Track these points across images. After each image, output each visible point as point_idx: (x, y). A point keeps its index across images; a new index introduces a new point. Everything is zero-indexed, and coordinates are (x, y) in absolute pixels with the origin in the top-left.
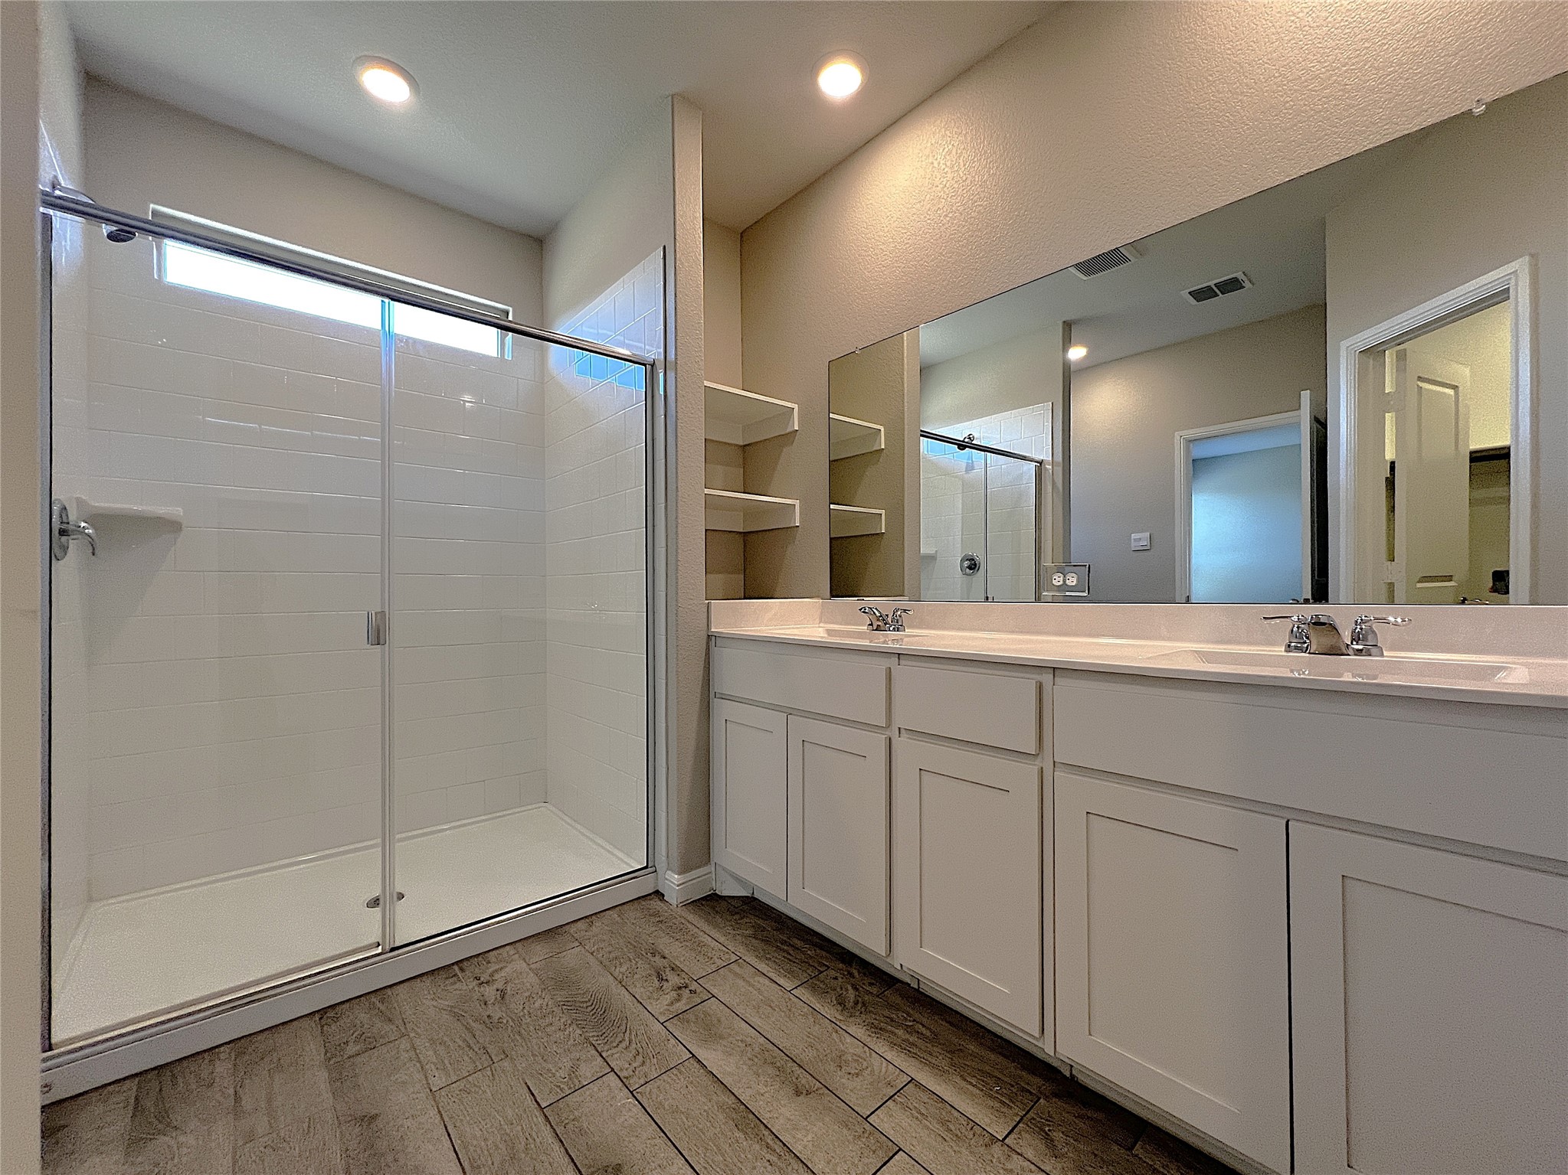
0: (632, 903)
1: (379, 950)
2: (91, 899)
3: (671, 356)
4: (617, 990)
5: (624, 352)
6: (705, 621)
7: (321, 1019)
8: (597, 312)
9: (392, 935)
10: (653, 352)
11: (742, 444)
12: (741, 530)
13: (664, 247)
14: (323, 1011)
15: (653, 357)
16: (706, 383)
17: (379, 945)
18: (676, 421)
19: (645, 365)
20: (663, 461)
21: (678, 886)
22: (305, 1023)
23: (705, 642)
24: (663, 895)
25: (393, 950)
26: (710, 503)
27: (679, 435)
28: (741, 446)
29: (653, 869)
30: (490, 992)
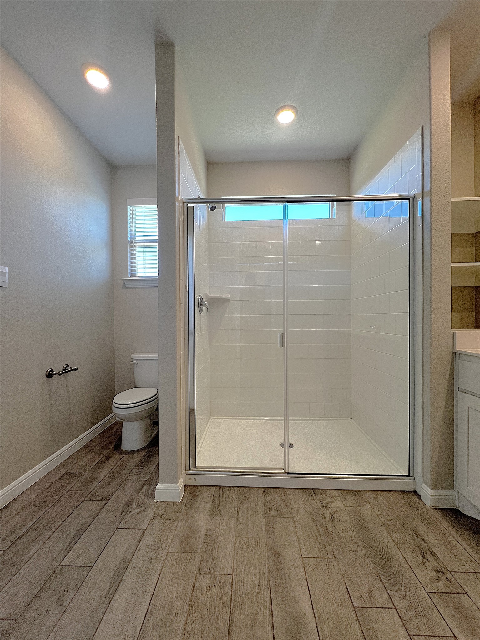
0: (400, 493)
1: (283, 471)
2: (211, 416)
3: (427, 188)
4: (394, 549)
5: (396, 195)
6: (451, 343)
7: (264, 491)
8: (378, 181)
9: (288, 467)
10: (415, 190)
11: (474, 232)
12: (473, 285)
13: (423, 127)
14: (265, 488)
15: (414, 193)
16: (453, 199)
17: (283, 470)
18: (431, 225)
19: (409, 199)
20: (421, 251)
21: (431, 496)
22: (259, 491)
23: (451, 355)
24: (420, 497)
25: (288, 473)
26: (455, 271)
27: (433, 233)
28: (474, 234)
29: (413, 478)
30: (327, 512)
